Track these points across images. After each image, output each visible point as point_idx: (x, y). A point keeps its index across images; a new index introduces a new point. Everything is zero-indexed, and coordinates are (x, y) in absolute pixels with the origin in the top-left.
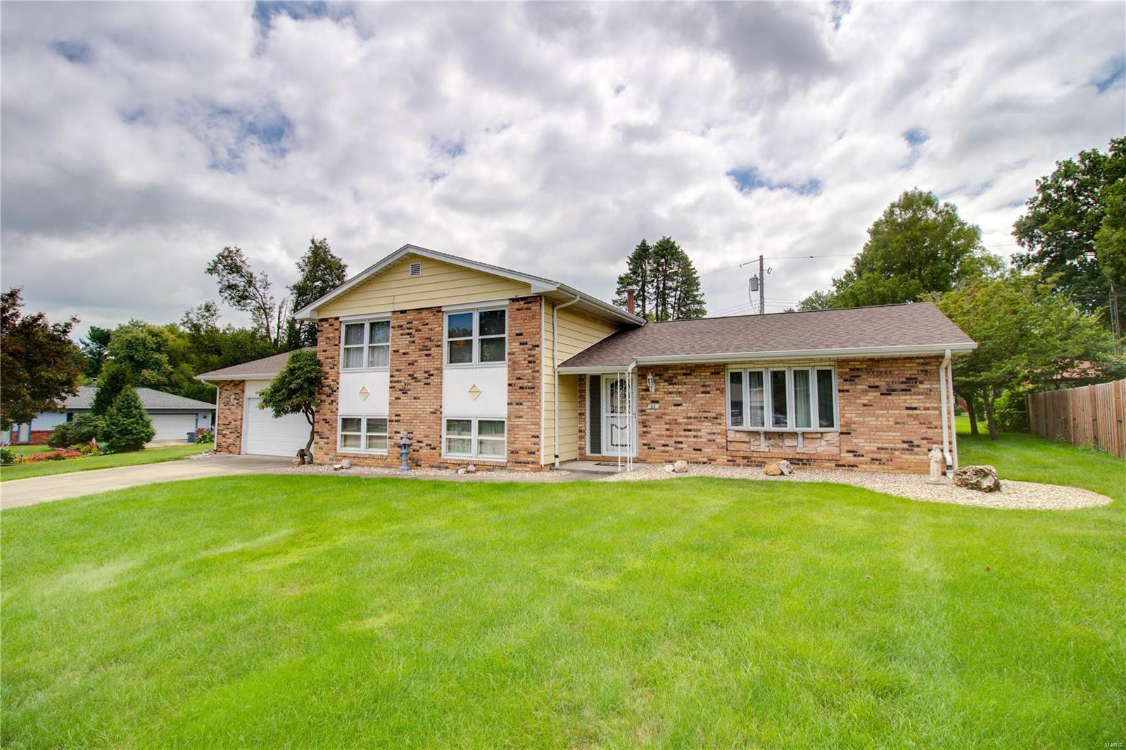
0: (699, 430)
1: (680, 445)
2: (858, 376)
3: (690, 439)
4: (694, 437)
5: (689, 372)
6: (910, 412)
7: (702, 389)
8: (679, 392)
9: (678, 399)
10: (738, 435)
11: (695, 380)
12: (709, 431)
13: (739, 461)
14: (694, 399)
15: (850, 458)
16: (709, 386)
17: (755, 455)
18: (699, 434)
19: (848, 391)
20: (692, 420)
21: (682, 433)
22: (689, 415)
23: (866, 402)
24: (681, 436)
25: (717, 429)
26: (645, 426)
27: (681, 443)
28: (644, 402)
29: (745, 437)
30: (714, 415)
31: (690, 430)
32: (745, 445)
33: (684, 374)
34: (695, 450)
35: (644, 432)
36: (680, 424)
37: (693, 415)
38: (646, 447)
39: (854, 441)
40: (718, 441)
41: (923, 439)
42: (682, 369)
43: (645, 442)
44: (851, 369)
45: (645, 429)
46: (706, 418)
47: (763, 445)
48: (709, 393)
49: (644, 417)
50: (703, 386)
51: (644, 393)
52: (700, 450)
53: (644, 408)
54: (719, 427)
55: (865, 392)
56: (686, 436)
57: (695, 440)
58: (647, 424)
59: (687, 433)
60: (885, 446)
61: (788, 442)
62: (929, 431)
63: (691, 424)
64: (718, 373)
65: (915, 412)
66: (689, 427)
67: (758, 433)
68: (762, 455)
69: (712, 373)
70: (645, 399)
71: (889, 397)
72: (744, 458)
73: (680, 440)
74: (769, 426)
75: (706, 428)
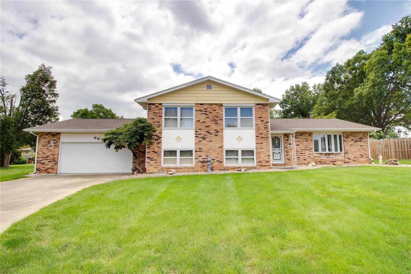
0: (305, 153)
1: (299, 159)
2: (349, 137)
3: (302, 157)
4: (304, 156)
5: (301, 134)
6: (361, 147)
7: (306, 140)
8: (298, 141)
9: (298, 143)
10: (317, 154)
11: (303, 137)
12: (308, 154)
13: (318, 163)
14: (303, 143)
15: (348, 160)
16: (308, 139)
17: (323, 160)
18: (305, 155)
19: (346, 141)
20: (303, 150)
21: (300, 155)
22: (302, 148)
23: (351, 144)
24: (299, 156)
25: (311, 153)
26: (287, 153)
27: (300, 158)
28: (286, 144)
29: (319, 155)
30: (310, 148)
31: (302, 154)
32: (319, 158)
33: (300, 135)
34: (304, 160)
35: (287, 155)
36: (299, 151)
37: (303, 148)
38: (288, 160)
39: (349, 155)
40: (311, 157)
41: (365, 154)
42: (299, 133)
43: (287, 158)
44: (347, 135)
45: (287, 154)
46: (307, 149)
47: (323, 158)
48: (308, 141)
49: (287, 149)
50: (306, 139)
51: (286, 141)
52: (306, 160)
53: (286, 146)
54: (311, 152)
55: (351, 141)
56: (301, 156)
57: (304, 157)
58: (288, 152)
59: (301, 154)
60: (356, 156)
61: (331, 156)
62: (366, 152)
63: (302, 151)
64: (311, 135)
65: (363, 147)
66: (302, 153)
67: (322, 154)
68: (325, 160)
69: (309, 135)
70: (287, 143)
71: (356, 143)
72: (319, 162)
73: (299, 157)
74: (327, 152)
75: (307, 152)
